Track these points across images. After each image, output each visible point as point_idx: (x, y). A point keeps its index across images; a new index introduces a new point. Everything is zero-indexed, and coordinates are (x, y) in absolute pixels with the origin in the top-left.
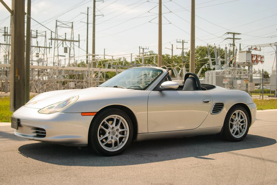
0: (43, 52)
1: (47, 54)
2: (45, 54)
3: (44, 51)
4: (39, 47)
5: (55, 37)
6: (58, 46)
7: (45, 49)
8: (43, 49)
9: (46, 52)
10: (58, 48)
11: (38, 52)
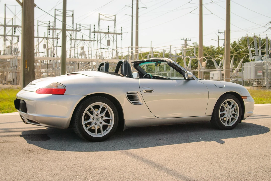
0: (88, 46)
1: (91, 47)
2: (90, 47)
3: (89, 44)
4: (84, 40)
5: (98, 30)
6: (100, 39)
7: (90, 42)
8: (88, 42)
9: (90, 45)
10: (101, 41)
11: (83, 46)
